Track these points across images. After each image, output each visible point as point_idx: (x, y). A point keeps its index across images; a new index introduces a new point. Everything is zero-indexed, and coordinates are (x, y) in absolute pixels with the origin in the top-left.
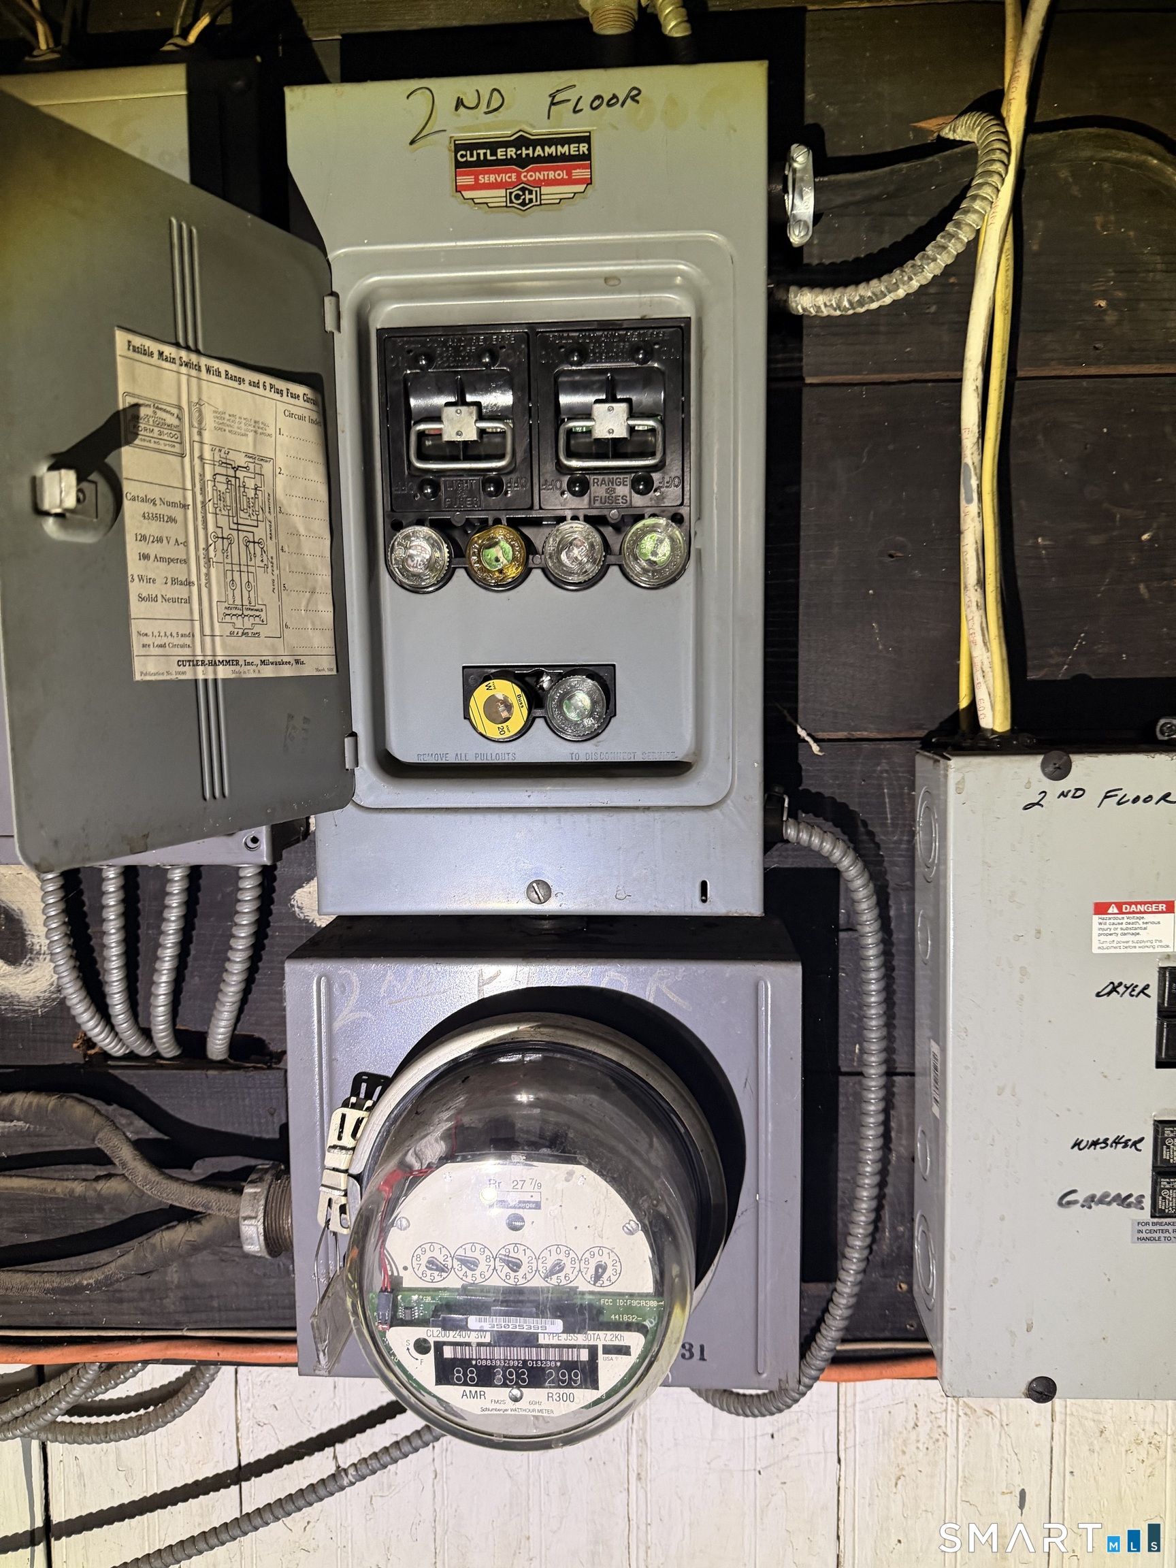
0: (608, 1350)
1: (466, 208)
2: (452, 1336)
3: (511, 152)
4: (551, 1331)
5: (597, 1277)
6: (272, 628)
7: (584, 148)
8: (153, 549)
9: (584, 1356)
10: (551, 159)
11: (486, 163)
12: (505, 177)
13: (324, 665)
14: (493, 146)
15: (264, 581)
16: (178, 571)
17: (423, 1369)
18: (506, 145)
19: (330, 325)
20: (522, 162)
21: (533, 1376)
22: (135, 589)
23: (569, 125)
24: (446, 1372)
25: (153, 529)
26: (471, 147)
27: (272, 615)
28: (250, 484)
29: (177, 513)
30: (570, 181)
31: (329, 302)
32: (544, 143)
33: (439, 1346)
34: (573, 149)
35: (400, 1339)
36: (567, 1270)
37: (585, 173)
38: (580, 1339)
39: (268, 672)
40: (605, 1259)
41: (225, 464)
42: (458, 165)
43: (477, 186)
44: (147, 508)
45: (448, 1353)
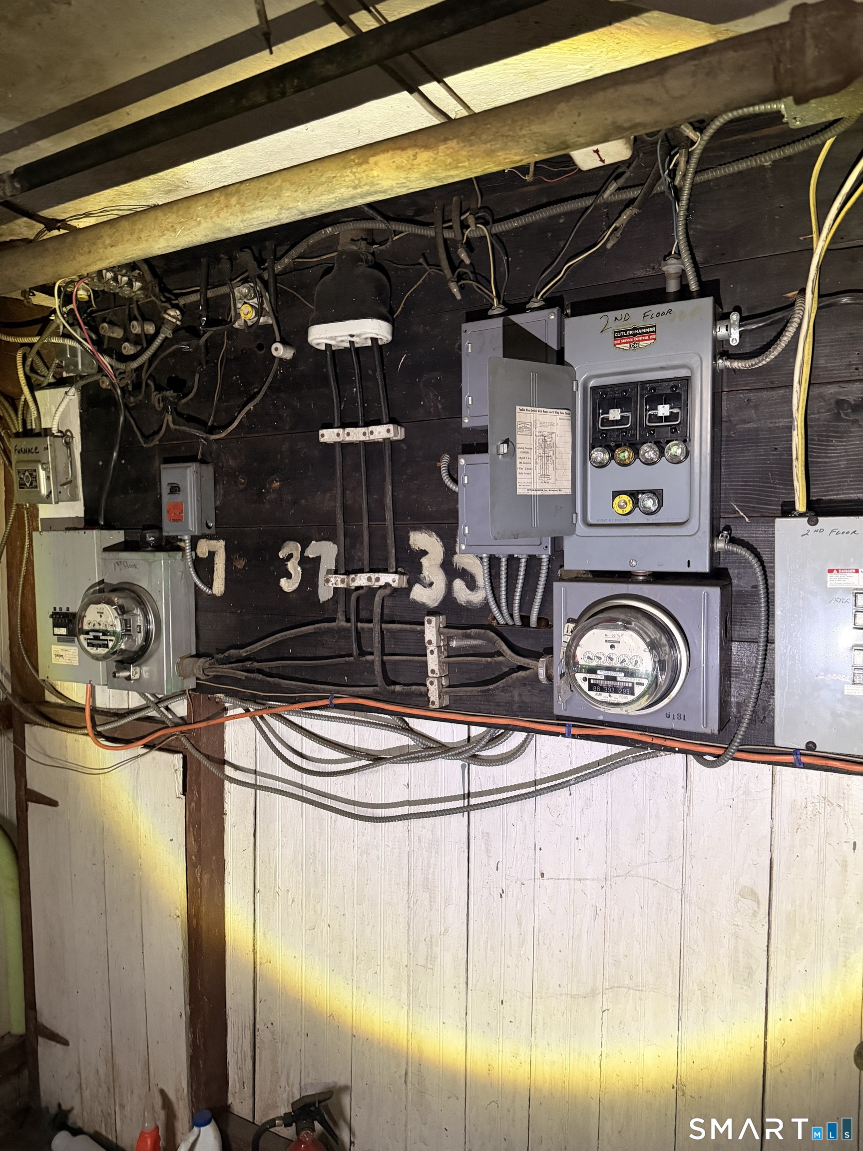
0: (638, 684)
1: (618, 350)
2: (593, 676)
3: (631, 332)
4: (620, 676)
5: (635, 664)
6: (553, 480)
7: (654, 329)
8: (523, 461)
9: (630, 685)
10: (643, 333)
11: (624, 336)
12: (629, 340)
13: (569, 491)
14: (626, 331)
15: (551, 467)
16: (528, 466)
17: (585, 686)
18: (630, 330)
19: (575, 389)
20: (634, 335)
21: (616, 690)
22: (518, 471)
23: (649, 322)
24: (592, 687)
25: (523, 455)
26: (619, 332)
27: (553, 477)
28: (549, 440)
29: (529, 451)
30: (649, 339)
31: (575, 383)
32: (641, 328)
33: (590, 679)
34: (650, 330)
35: (579, 677)
36: (627, 662)
37: (654, 337)
38: (629, 679)
39: (551, 493)
40: (638, 659)
41: (542, 436)
42: (615, 337)
43: (621, 343)
44: (522, 450)
45: (592, 681)
